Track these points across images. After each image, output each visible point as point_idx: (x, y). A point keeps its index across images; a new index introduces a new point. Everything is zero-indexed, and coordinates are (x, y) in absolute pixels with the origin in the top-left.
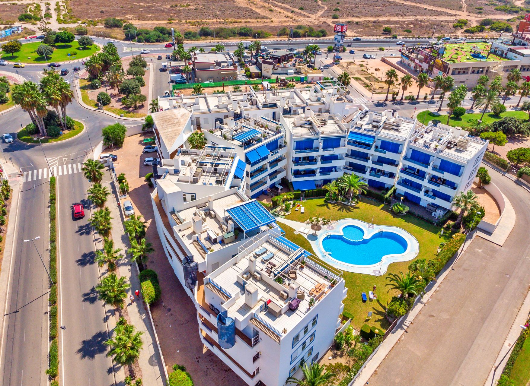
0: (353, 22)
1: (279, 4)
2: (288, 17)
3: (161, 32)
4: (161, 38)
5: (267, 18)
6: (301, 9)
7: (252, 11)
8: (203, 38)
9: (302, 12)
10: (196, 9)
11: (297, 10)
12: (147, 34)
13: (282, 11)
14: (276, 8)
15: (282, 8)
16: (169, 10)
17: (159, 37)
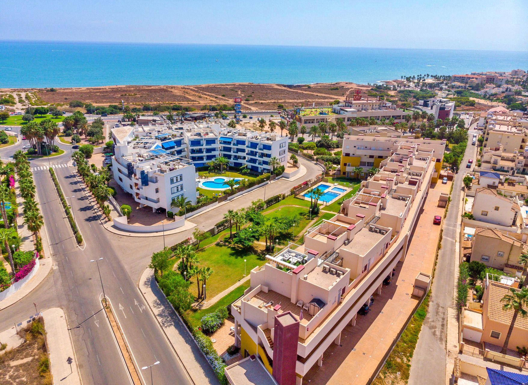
0: (259, 103)
1: (207, 93)
2: (212, 100)
3: (114, 108)
4: (114, 112)
5: (195, 101)
6: (223, 96)
7: (185, 97)
8: (146, 112)
9: (223, 98)
10: (141, 97)
11: (221, 97)
12: (103, 109)
13: (208, 97)
14: (204, 96)
15: (208, 95)
16: (120, 97)
17: (112, 111)
